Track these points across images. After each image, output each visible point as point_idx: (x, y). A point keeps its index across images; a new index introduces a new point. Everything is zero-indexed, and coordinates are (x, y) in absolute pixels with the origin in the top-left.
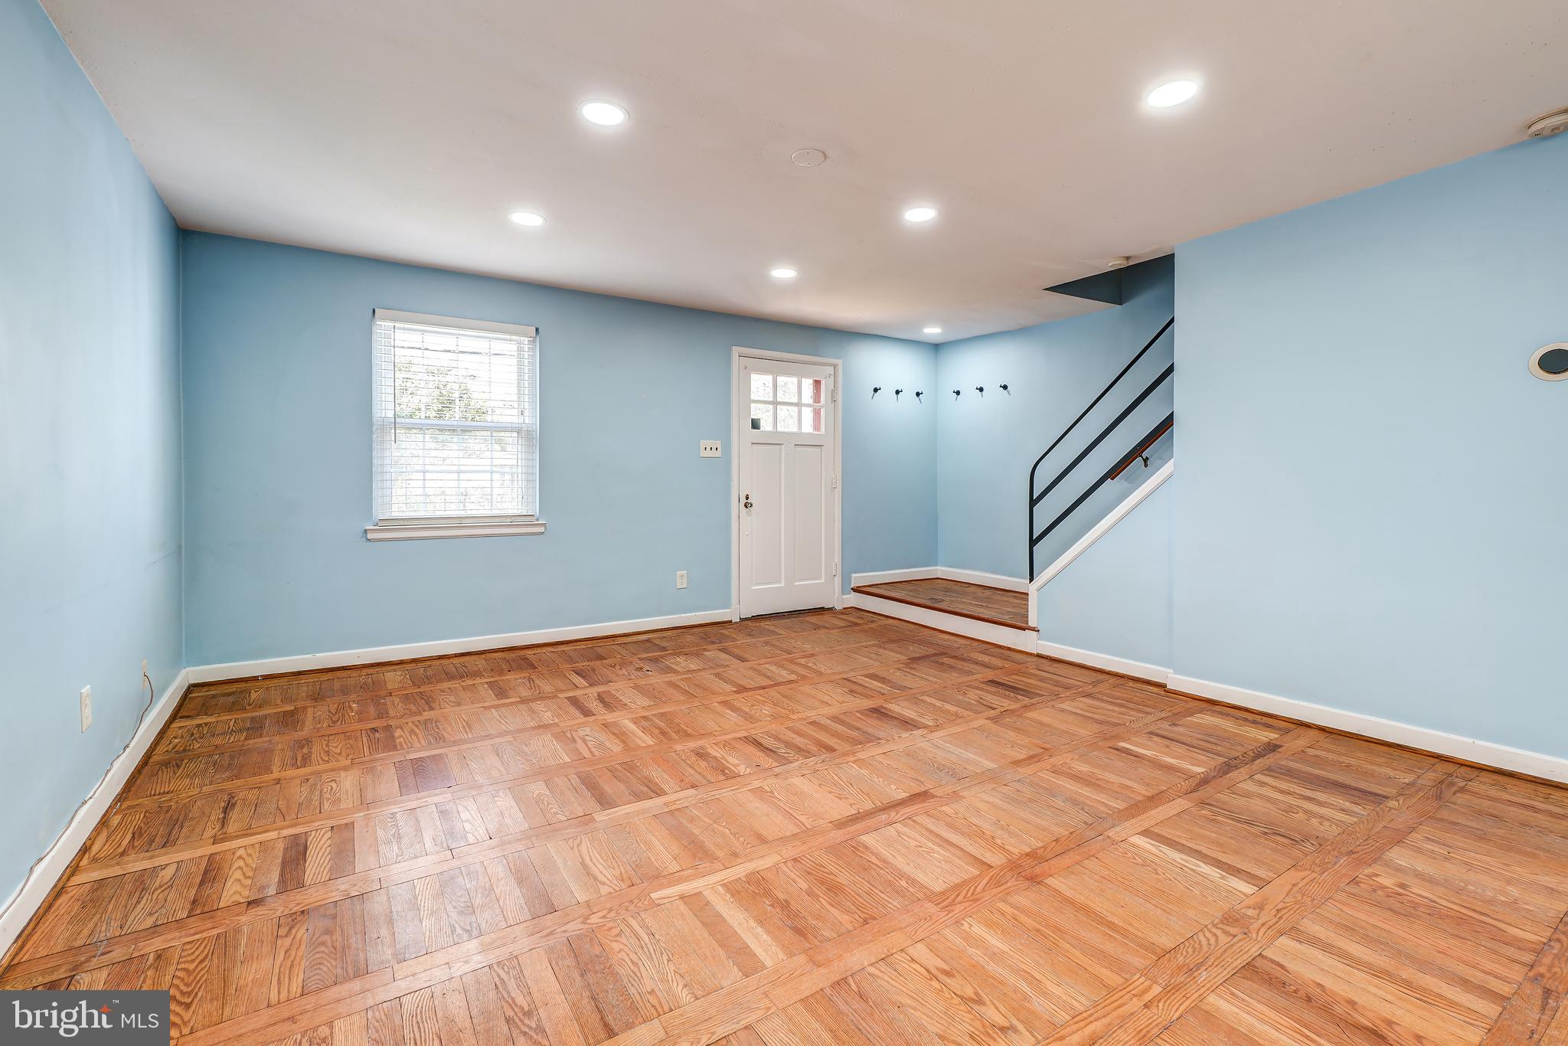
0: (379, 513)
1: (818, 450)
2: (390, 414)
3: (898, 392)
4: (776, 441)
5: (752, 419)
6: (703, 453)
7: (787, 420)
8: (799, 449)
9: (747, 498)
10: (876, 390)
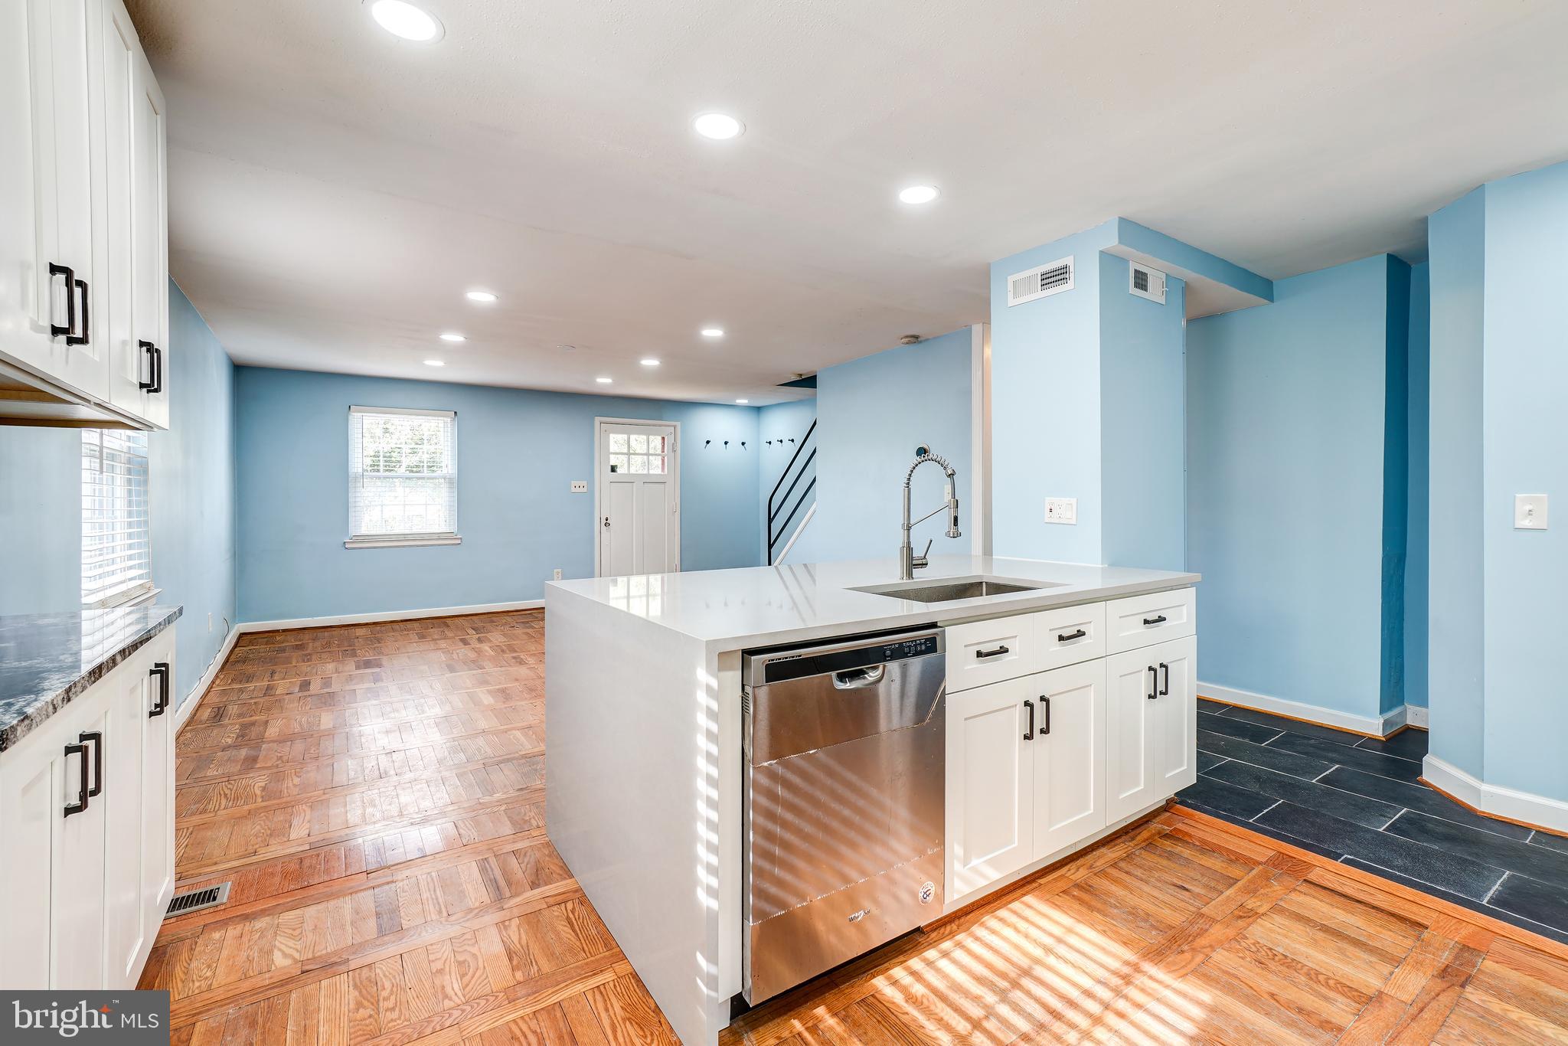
0: (353, 531)
1: (663, 485)
2: (360, 470)
3: (726, 443)
4: (630, 480)
5: (612, 466)
6: (573, 490)
7: (637, 467)
8: (646, 485)
9: (607, 520)
10: (708, 442)
